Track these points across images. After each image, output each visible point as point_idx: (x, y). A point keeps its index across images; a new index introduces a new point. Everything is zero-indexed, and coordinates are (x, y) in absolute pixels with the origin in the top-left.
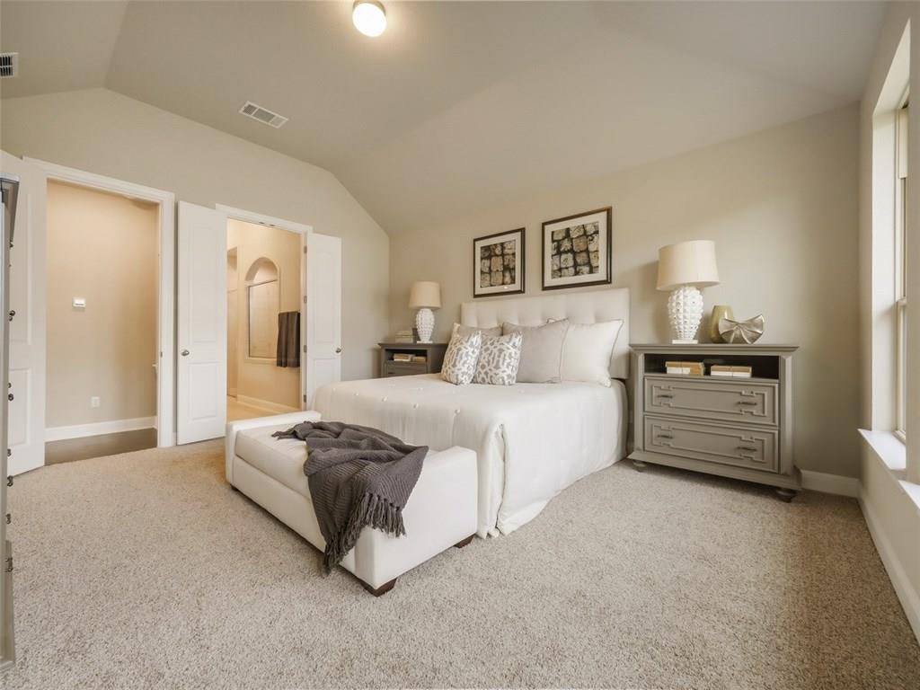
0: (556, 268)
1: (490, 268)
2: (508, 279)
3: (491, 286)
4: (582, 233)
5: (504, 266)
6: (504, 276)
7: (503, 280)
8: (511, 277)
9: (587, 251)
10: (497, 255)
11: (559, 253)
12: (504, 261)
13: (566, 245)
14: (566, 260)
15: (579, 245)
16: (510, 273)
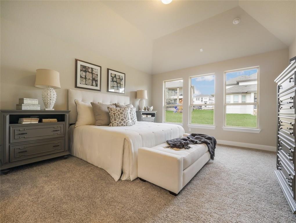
0: (112, 86)
1: (85, 76)
2: (94, 84)
3: (86, 84)
4: (119, 77)
5: (93, 78)
6: (92, 82)
7: (92, 84)
8: (96, 83)
9: (120, 83)
10: (89, 72)
11: (113, 81)
12: (92, 76)
13: (115, 79)
14: (115, 84)
15: (118, 81)
16: (96, 82)
